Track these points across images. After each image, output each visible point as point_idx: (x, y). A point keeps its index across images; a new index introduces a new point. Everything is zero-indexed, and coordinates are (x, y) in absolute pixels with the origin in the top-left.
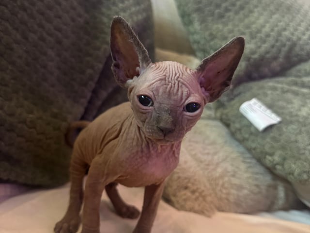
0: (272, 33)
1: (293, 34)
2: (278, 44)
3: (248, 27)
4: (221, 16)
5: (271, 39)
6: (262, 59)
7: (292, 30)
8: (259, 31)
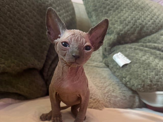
0: (132, 21)
1: (143, 21)
2: (134, 26)
3: (119, 18)
4: (106, 13)
5: (131, 24)
6: (126, 33)
7: (143, 19)
8: (125, 20)
